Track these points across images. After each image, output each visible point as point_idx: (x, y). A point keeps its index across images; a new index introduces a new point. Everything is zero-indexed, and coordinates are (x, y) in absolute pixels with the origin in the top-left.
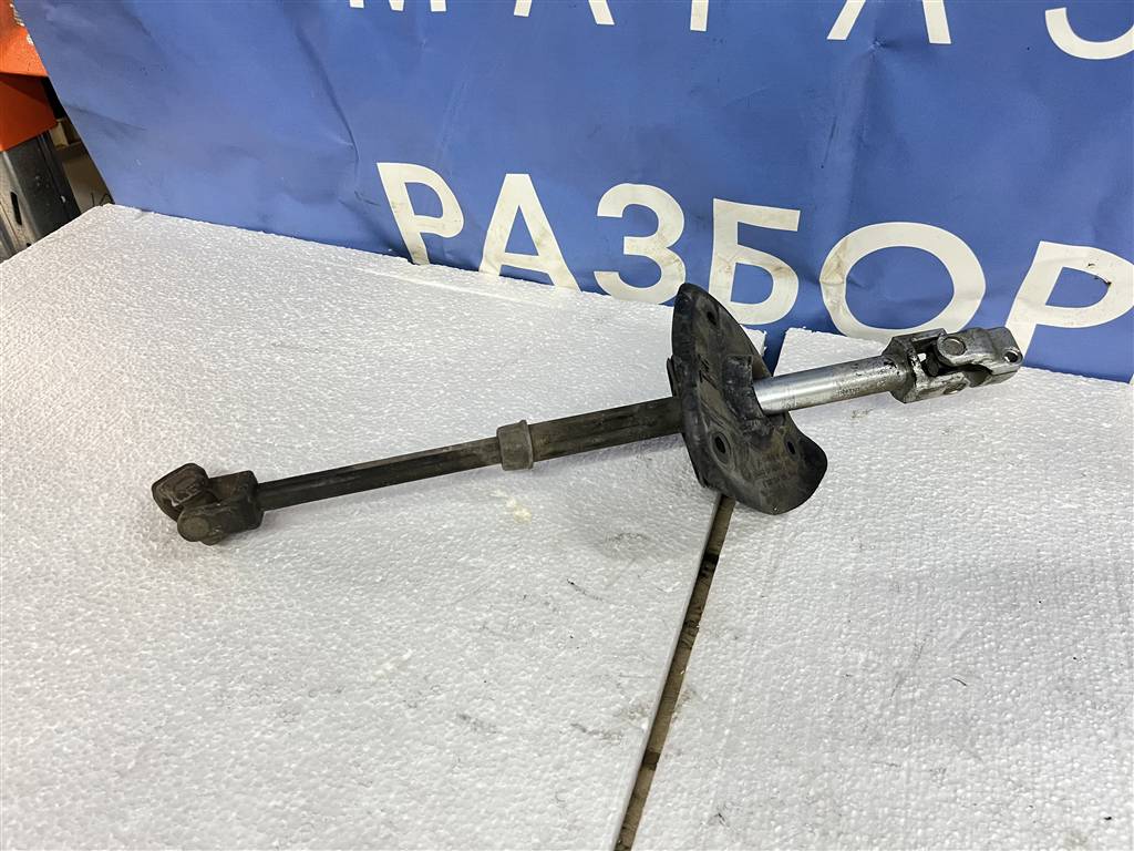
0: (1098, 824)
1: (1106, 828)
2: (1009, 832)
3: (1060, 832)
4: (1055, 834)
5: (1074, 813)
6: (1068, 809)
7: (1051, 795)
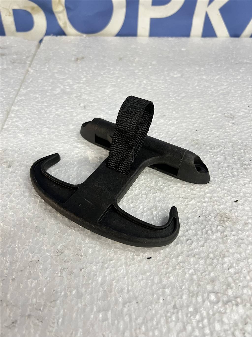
0: (232, 206)
1: (237, 207)
2: (187, 227)
3: (215, 217)
5: (218, 204)
6: (215, 203)
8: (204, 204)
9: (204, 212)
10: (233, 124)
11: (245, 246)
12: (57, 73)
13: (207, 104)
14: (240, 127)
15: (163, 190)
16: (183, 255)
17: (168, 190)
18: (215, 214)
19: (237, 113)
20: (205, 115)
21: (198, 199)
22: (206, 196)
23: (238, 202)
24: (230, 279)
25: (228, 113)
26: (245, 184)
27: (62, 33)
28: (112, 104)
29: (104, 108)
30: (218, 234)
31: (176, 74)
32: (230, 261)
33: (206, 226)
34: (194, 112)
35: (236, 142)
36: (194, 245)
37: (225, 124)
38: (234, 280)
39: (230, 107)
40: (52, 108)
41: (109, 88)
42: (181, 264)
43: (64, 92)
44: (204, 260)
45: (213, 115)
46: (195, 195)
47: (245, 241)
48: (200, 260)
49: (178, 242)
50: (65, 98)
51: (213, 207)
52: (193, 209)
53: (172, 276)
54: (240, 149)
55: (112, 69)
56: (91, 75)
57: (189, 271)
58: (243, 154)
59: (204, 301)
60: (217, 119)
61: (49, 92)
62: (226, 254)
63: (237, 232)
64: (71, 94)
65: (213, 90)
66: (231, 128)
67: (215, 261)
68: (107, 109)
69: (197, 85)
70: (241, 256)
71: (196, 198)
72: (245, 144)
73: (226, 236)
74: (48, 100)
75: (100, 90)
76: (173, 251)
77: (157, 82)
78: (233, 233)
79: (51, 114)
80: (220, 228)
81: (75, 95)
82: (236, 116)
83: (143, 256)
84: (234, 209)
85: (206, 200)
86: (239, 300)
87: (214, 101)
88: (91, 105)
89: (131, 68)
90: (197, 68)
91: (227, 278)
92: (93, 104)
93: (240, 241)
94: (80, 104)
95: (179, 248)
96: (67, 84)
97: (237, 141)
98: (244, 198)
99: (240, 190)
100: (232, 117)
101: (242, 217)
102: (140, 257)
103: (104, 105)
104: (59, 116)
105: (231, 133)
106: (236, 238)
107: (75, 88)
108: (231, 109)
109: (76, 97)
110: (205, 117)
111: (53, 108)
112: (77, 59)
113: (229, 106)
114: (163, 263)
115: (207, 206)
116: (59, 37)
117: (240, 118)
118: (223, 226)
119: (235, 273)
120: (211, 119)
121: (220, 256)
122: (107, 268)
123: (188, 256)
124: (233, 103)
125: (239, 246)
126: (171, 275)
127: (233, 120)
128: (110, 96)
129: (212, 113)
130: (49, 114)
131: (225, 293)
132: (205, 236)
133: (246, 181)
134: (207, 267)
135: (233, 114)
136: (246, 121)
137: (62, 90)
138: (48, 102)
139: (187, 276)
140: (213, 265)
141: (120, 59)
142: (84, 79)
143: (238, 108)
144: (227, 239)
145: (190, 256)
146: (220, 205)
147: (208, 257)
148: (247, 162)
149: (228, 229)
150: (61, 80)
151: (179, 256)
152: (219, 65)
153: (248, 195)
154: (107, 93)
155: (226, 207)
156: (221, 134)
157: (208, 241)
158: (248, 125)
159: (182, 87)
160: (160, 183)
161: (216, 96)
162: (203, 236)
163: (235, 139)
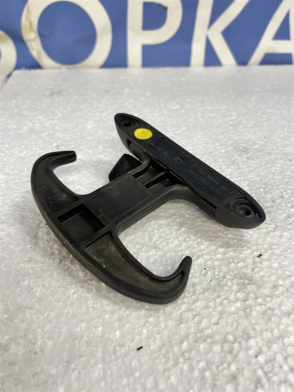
0: (254, 263)
1: (261, 263)
2: (194, 297)
3: (232, 280)
4: (229, 283)
5: (236, 261)
6: (231, 260)
7: (216, 254)
8: (216, 263)
9: (216, 273)
10: (248, 158)
11: (277, 319)
12: (25, 109)
13: (213, 137)
14: (257, 162)
15: (160, 246)
16: (189, 339)
17: (167, 246)
18: (231, 275)
19: (251, 145)
20: (212, 151)
21: (207, 256)
22: (218, 251)
23: (262, 257)
24: (260, 372)
25: (240, 146)
26: (269, 232)
27: (36, 66)
28: (93, 142)
29: (84, 147)
30: (238, 304)
31: (175, 106)
32: (257, 343)
33: (221, 294)
34: (198, 148)
35: (254, 180)
36: (204, 323)
37: (238, 159)
38: (266, 374)
39: (243, 140)
40: (14, 150)
41: (91, 123)
42: (187, 355)
43: (32, 130)
44: (219, 345)
45: (222, 149)
46: (203, 250)
47: (276, 311)
48: (214, 345)
49: (181, 320)
50: (33, 138)
51: (228, 266)
52: (202, 271)
53: (173, 374)
54: (259, 188)
55: (95, 103)
56: (69, 110)
57: (198, 364)
58: (263, 195)
60: (227, 154)
61: (14, 131)
62: (252, 333)
63: (264, 299)
64: (42, 133)
65: (220, 121)
66: (245, 163)
67: (236, 345)
68: (87, 148)
69: (201, 117)
70: (273, 335)
71: (206, 255)
72: (264, 182)
73: (249, 306)
74: (10, 140)
75: (79, 127)
76: (174, 334)
77: (151, 115)
78: (259, 301)
79: (12, 157)
80: (240, 295)
81: (47, 133)
82: (250, 150)
83: (129, 347)
84: (257, 266)
85: (219, 256)
87: (222, 134)
88: (66, 144)
89: (120, 101)
90: (200, 99)
91: (255, 371)
92: (68, 143)
93: (269, 312)
94: (52, 144)
95: (182, 330)
96: (37, 121)
97: (254, 178)
98: (270, 251)
99: (263, 241)
100: (246, 150)
101: (269, 277)
102: (125, 348)
103: (84, 143)
104: (23, 158)
105: (246, 169)
106: (263, 307)
107: (48, 125)
108: (244, 142)
109: (47, 135)
110: (211, 152)
111: (16, 150)
112: (52, 94)
113: (240, 138)
114: (159, 355)
115: (220, 265)
116: (32, 71)
117: (255, 151)
118: (244, 292)
119: (266, 363)
120: (220, 155)
121: (243, 337)
122: (74, 370)
123: (196, 341)
124: (246, 135)
125: (269, 320)
126: (171, 373)
127: (247, 154)
128: (92, 133)
129: (220, 148)
130: (10, 158)
132: (220, 308)
133: (270, 229)
134: (225, 356)
135: (246, 148)
136: (263, 155)
137: (30, 128)
138: (10, 143)
139: (196, 373)
140: (234, 352)
141: (107, 92)
142: (60, 115)
143: (252, 140)
144: (251, 310)
145: (199, 341)
146: (238, 263)
147: (225, 340)
148: (269, 204)
149: (252, 295)
150: (30, 118)
151: (183, 341)
152: (226, 95)
153: (275, 246)
154: (88, 130)
155: (247, 265)
156: (233, 171)
157: (224, 316)
158: (266, 159)
159: (182, 120)
160: (155, 237)
161: (224, 128)
162: (217, 309)
163: (252, 176)
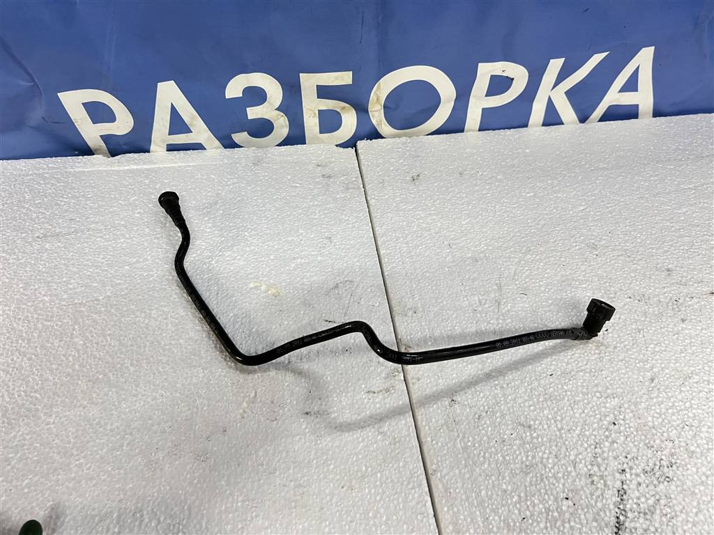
0: (604, 334)
10: (597, 255)
13: (568, 232)
14: (603, 259)
19: (600, 241)
23: (608, 331)
24: (608, 384)
25: (590, 242)
30: (596, 356)
32: (606, 372)
35: (602, 275)
37: (589, 256)
38: (611, 385)
45: (576, 246)
54: (606, 283)
58: (608, 288)
59: (592, 397)
62: (604, 369)
63: (609, 354)
65: (571, 213)
66: (595, 260)
70: (614, 370)
76: (566, 369)
80: (597, 351)
86: (615, 395)
93: (612, 359)
95: (569, 367)
98: (612, 327)
100: (595, 247)
101: (612, 342)
105: (595, 265)
106: (609, 357)
108: (593, 237)
110: (569, 249)
112: (413, 178)
114: (561, 377)
116: (374, 141)
117: (602, 248)
121: (599, 370)
124: (594, 229)
125: (612, 363)
127: (596, 251)
131: (605, 393)
134: (592, 378)
135: (595, 244)
136: (608, 252)
140: (596, 376)
141: (460, 173)
143: (600, 235)
144: (603, 359)
156: (587, 268)
157: (589, 361)
163: (600, 272)
